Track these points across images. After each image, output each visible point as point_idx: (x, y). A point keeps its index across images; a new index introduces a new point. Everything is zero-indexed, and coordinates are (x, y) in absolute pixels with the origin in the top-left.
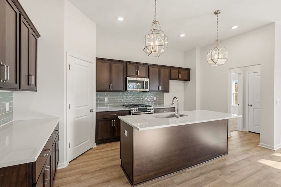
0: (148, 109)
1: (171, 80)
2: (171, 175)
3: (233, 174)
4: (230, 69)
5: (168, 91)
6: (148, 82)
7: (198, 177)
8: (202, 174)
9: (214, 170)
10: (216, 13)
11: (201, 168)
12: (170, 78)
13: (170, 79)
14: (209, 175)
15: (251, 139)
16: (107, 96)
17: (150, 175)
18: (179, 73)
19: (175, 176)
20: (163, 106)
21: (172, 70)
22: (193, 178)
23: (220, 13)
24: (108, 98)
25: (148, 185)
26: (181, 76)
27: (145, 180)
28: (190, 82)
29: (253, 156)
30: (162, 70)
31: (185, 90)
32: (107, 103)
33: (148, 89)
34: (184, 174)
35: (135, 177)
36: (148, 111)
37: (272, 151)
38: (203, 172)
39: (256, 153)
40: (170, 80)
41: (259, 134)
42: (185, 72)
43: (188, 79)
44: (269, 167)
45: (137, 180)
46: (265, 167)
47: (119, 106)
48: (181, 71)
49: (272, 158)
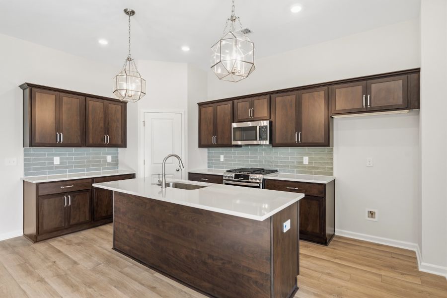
13: (330, 114)
18: (365, 91)
24: (224, 156)
26: (368, 101)
30: (305, 97)
32: (223, 163)
33: (267, 140)
48: (373, 86)
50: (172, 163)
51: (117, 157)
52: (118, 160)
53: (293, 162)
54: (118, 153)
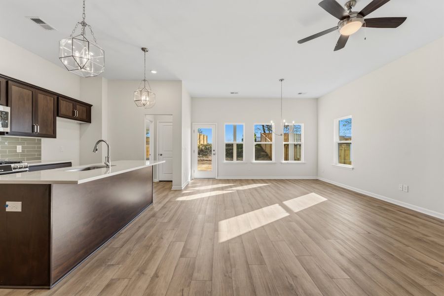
0: (15, 169)
1: (60, 117)
2: (105, 244)
3: (166, 215)
4: (145, 115)
5: (53, 135)
7: (138, 231)
8: (140, 227)
9: (149, 219)
10: (143, 49)
11: (136, 223)
12: (57, 113)
13: (58, 116)
14: (147, 224)
15: (164, 187)
18: (74, 108)
19: (111, 243)
20: (40, 162)
21: (61, 101)
22: (134, 234)
23: (147, 51)
26: (77, 114)
28: (91, 124)
29: (171, 198)
30: (41, 97)
31: (80, 137)
33: (8, 127)
34: (121, 236)
35: (55, 270)
36: (14, 171)
37: (181, 190)
38: (140, 225)
39: (172, 195)
40: (57, 118)
41: (172, 181)
42: (84, 109)
43: (88, 119)
44: (185, 201)
45: (58, 273)
46: (182, 202)
48: (78, 106)
49: (183, 195)
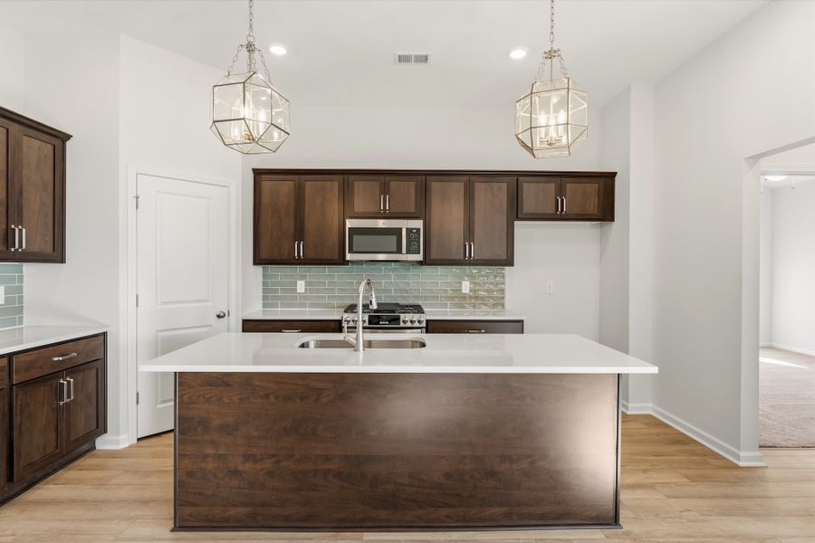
1: (523, 219)
5: (508, 262)
6: (418, 230)
12: (516, 211)
13: (519, 219)
16: (303, 277)
17: (230, 513)
18: (559, 191)
21: (527, 184)
24: (306, 282)
25: (211, 539)
26: (564, 205)
27: (214, 524)
28: (615, 223)
30: (481, 188)
32: (303, 297)
33: (419, 253)
40: (516, 223)
42: (592, 188)
43: (607, 213)
45: (190, 515)
47: (338, 308)
48: (568, 186)
50: (206, 301)
51: (20, 289)
52: (21, 298)
53: (446, 291)
54: (21, 279)
